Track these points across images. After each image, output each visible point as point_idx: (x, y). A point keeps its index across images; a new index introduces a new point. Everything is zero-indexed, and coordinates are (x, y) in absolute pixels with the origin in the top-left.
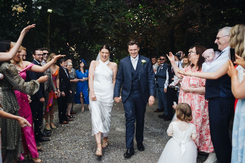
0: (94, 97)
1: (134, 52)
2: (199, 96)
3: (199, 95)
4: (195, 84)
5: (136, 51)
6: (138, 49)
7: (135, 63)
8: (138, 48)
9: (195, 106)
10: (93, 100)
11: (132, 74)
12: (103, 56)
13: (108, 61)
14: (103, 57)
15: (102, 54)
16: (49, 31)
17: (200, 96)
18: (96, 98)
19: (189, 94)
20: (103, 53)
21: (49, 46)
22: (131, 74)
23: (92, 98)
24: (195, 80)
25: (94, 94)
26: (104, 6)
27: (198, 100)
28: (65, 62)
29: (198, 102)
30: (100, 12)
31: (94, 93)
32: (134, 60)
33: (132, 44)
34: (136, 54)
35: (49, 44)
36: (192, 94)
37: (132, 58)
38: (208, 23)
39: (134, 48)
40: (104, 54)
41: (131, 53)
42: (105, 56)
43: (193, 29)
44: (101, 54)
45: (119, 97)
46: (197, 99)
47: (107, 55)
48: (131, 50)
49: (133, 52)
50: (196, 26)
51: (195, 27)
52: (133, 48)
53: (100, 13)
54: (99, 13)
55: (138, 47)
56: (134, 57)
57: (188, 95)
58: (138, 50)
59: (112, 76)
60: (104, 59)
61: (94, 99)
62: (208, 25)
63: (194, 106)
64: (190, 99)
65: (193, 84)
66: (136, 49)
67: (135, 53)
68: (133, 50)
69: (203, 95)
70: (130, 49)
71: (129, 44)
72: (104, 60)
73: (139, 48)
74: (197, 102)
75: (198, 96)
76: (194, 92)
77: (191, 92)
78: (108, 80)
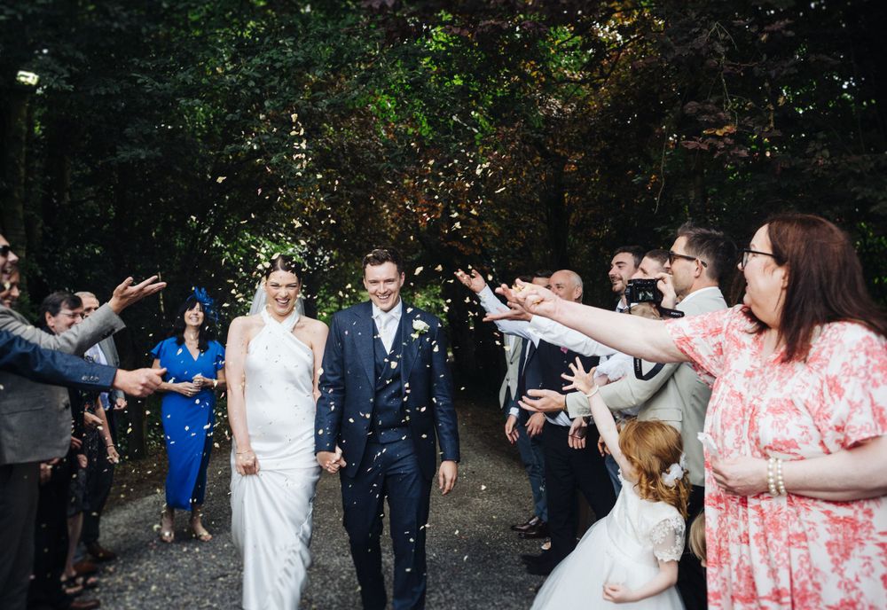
0: (250, 462)
1: (384, 288)
2: (828, 513)
3: (830, 507)
4: (788, 438)
5: (393, 286)
6: (401, 278)
7: (387, 328)
8: (400, 274)
9: (819, 579)
10: (247, 474)
11: (375, 367)
12: (278, 297)
13: (295, 316)
14: (277, 300)
15: (274, 291)
16: (22, 170)
17: (841, 512)
18: (257, 466)
19: (765, 504)
20: (277, 286)
21: (23, 233)
22: (372, 367)
23: (244, 467)
24: (784, 417)
25: (250, 451)
26: (275, 57)
27: (829, 544)
28: (76, 311)
29: (831, 553)
30: (255, 79)
31: (249, 445)
32: (384, 317)
33: (379, 260)
34: (393, 295)
35: (23, 228)
36: (783, 501)
37: (376, 311)
38: (771, 117)
39: (385, 277)
40: (283, 292)
41: (375, 294)
42: (285, 298)
43: (710, 140)
44: (268, 291)
45: (334, 451)
46: (825, 536)
47: (292, 291)
48: (375, 282)
49: (381, 288)
50: (720, 125)
51: (718, 133)
52: (381, 275)
53: (256, 86)
54: (252, 84)
55: (400, 271)
56: (386, 306)
57: (762, 513)
58: (399, 283)
59: (309, 372)
60: (282, 307)
61: (250, 470)
62: (772, 125)
63: (811, 577)
64: (780, 539)
65: (775, 441)
66: (392, 277)
67: (388, 294)
68: (382, 283)
69: (856, 507)
70: (371, 279)
71: (368, 261)
72: (281, 310)
73: (403, 277)
74: (829, 558)
75: (825, 517)
76: (796, 493)
77: (778, 490)
78: (297, 386)
